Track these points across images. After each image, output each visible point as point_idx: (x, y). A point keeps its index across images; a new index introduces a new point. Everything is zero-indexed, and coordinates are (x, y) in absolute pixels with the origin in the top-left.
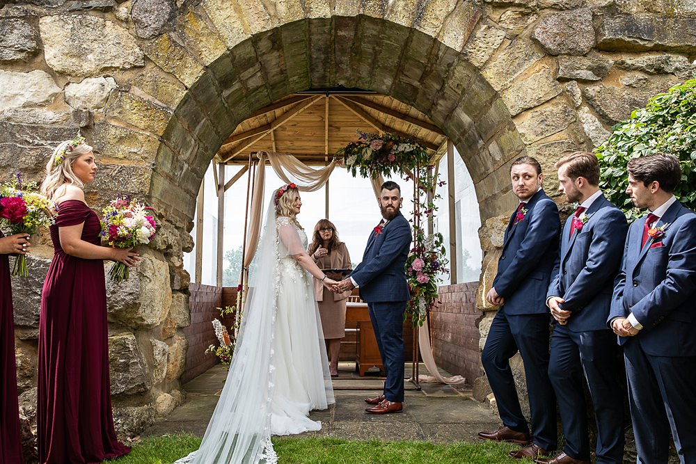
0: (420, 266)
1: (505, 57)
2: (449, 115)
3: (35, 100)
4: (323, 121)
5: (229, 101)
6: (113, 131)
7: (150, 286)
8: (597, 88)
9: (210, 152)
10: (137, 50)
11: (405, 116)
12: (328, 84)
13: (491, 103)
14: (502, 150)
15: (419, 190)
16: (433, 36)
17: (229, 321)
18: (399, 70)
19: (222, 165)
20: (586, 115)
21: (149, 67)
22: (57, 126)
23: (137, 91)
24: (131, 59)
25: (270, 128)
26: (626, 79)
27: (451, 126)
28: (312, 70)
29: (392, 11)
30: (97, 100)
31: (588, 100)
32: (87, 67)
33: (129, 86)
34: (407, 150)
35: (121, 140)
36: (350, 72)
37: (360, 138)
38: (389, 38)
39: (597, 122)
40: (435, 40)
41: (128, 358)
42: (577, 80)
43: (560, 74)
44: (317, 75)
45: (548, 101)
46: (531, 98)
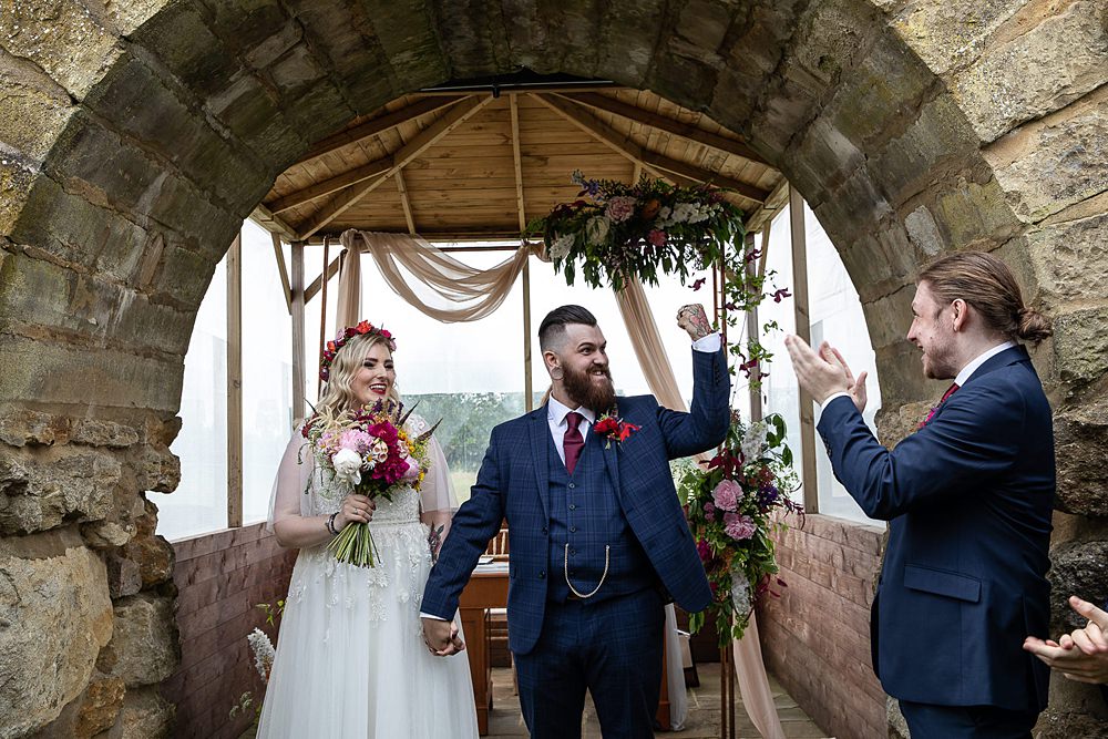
0: (733, 499)
2: (797, 135)
4: (507, 143)
5: (233, 122)
9: (205, 248)
11: (689, 130)
12: (492, 68)
13: (917, 108)
14: (945, 231)
15: (725, 314)
19: (298, 247)
25: (393, 165)
27: (799, 158)
28: (447, 35)
34: (693, 220)
36: (541, 35)
37: (581, 194)
44: (460, 46)
45: (1086, 97)
46: (1035, 93)
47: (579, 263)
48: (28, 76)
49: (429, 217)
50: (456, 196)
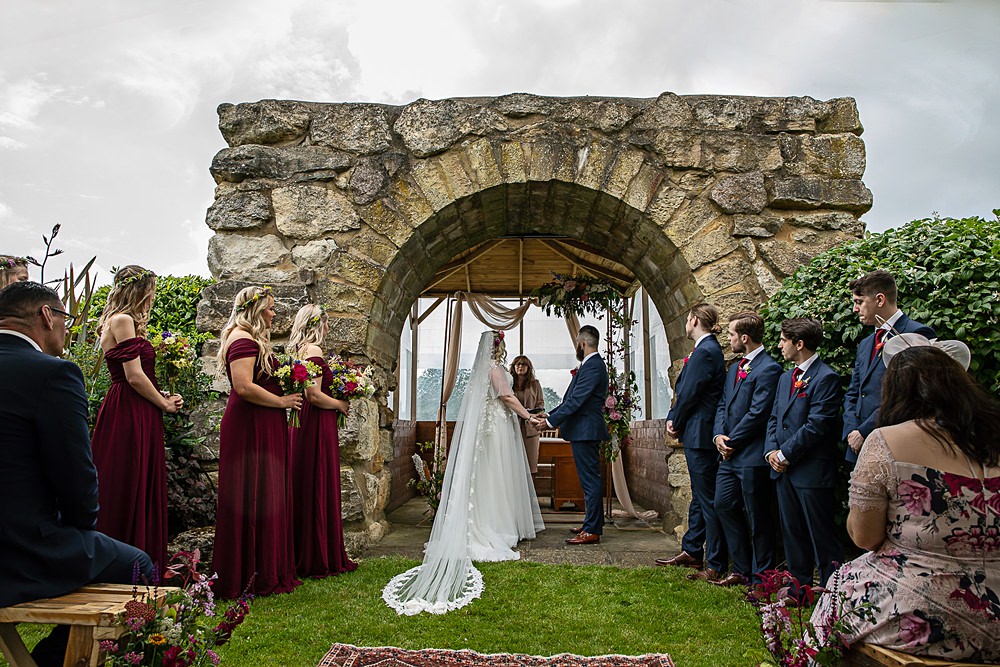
0: (613, 403)
1: (685, 216)
2: (638, 261)
3: (268, 261)
4: (517, 254)
5: (432, 252)
6: (334, 287)
7: (365, 424)
8: (770, 244)
10: (354, 214)
12: (523, 231)
13: (673, 257)
14: (686, 298)
16: (619, 197)
17: (428, 456)
18: (589, 222)
19: (417, 298)
20: (760, 268)
21: (364, 229)
22: (286, 284)
23: (354, 251)
24: (349, 222)
25: (465, 262)
26: (797, 235)
27: (639, 269)
28: (508, 221)
29: (581, 176)
30: (319, 261)
31: (761, 254)
32: (311, 231)
33: (348, 247)
34: (599, 291)
35: (340, 295)
36: (543, 221)
37: (554, 279)
38: (579, 197)
39: (771, 275)
40: (621, 201)
41: (350, 489)
42: (751, 236)
43: (736, 232)
44: (512, 224)
45: (725, 256)
46: (709, 253)
47: (552, 307)
48: (383, 240)
49: (477, 285)
50: (491, 277)
